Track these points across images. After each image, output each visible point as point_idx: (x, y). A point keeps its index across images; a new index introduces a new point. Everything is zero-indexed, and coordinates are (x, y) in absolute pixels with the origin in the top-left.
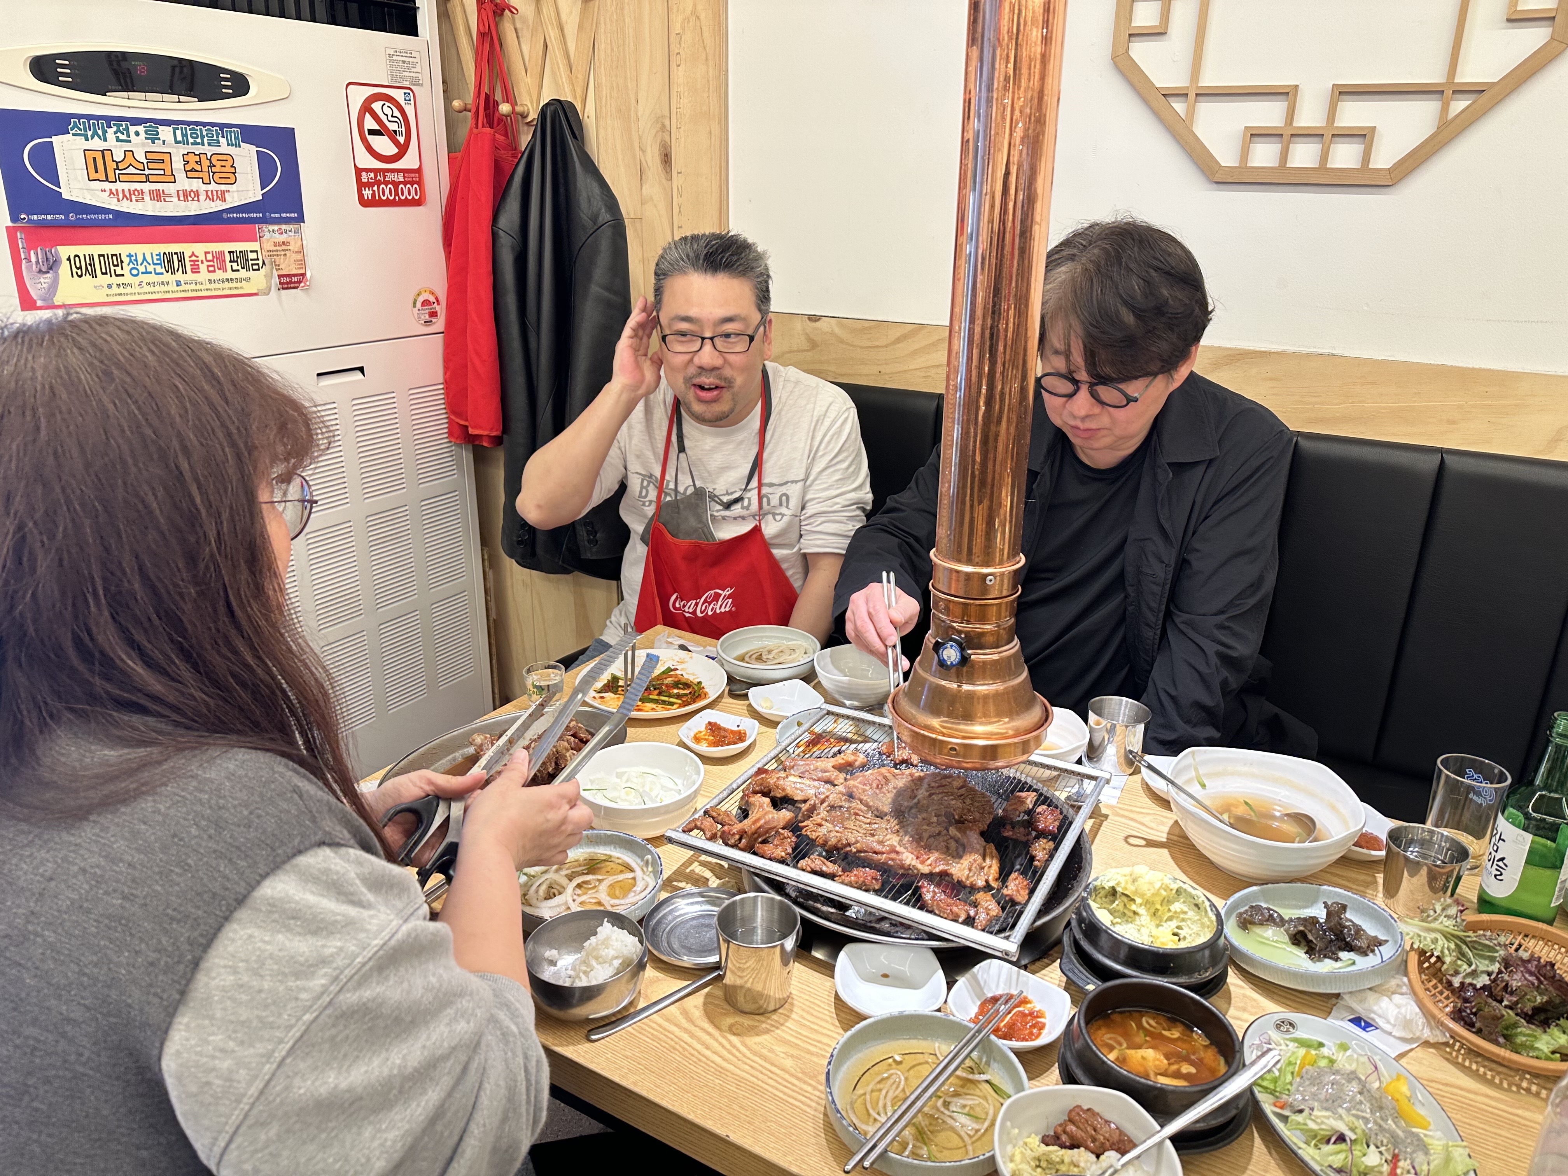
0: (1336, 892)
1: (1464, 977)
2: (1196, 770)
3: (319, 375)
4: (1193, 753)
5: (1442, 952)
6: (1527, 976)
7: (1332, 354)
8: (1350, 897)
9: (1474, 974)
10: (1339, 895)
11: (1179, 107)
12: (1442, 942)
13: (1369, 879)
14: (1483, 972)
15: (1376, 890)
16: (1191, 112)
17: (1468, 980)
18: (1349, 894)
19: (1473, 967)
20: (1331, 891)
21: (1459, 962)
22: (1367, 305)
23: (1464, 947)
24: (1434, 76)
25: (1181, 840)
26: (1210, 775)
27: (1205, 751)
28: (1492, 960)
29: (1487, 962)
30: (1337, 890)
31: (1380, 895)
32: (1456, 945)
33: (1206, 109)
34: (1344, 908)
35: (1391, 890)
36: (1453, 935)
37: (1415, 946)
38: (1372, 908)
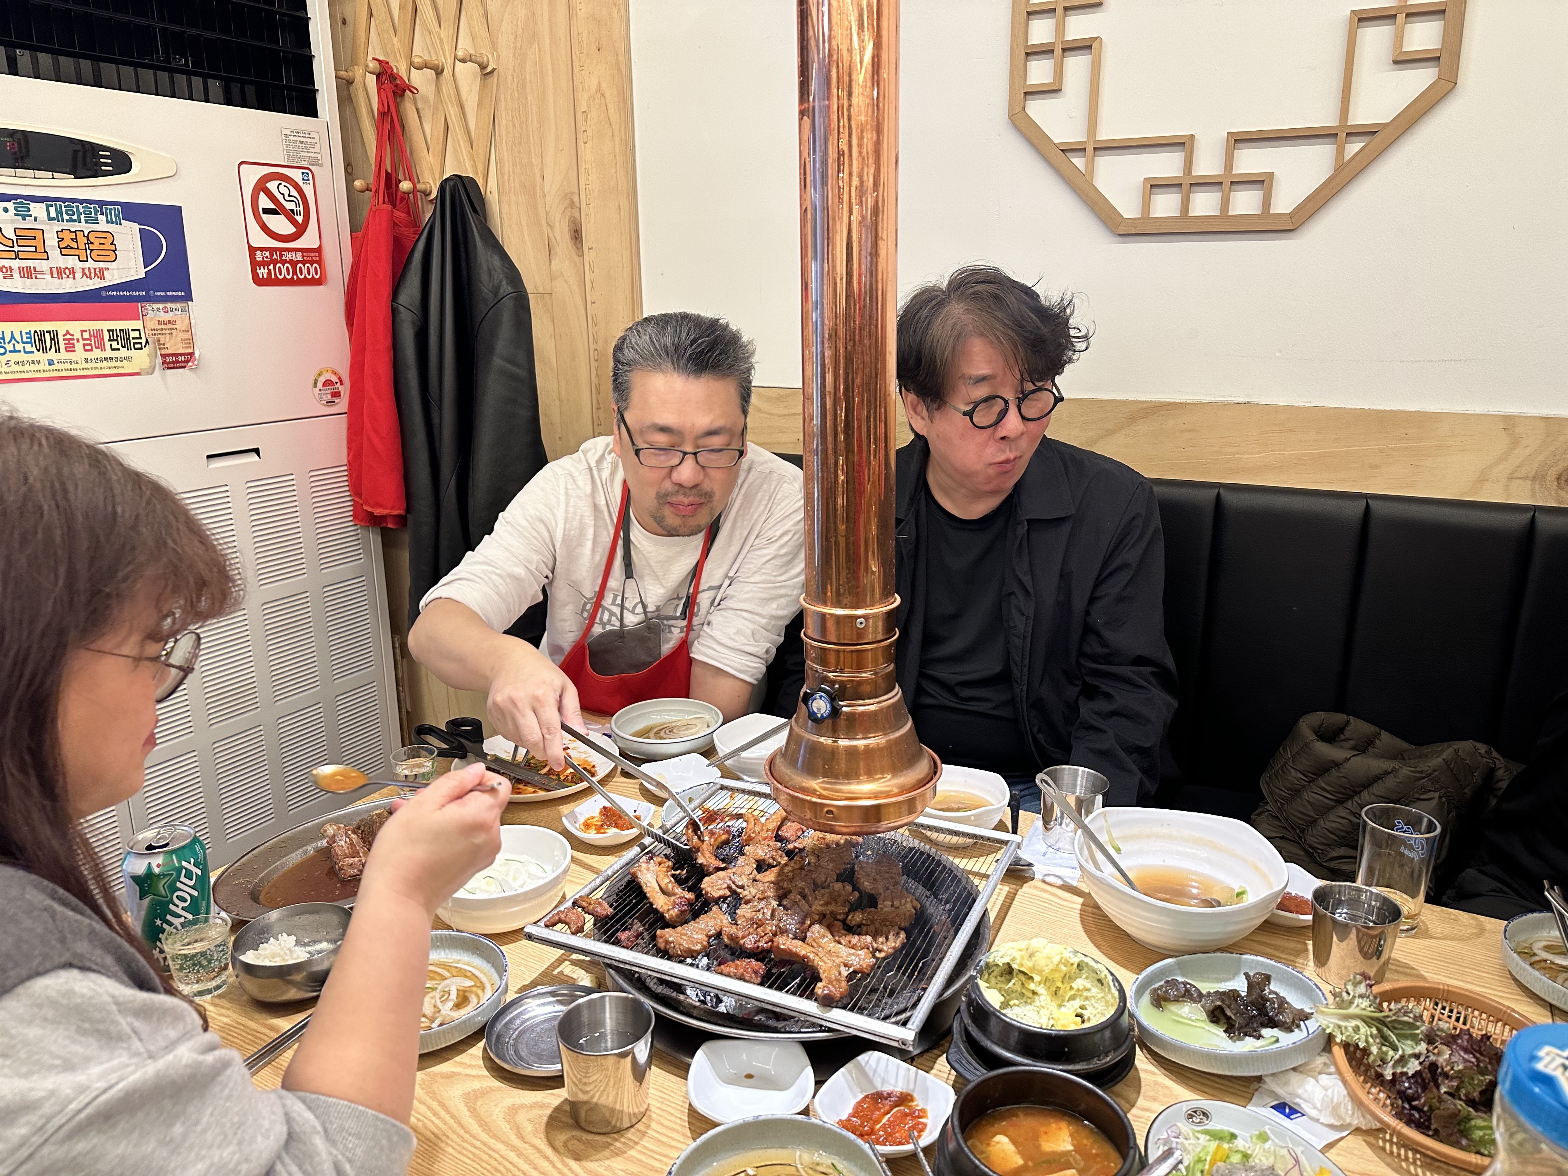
0: (1258, 962)
2: (1109, 833)
3: (209, 457)
4: (1104, 814)
7: (1249, 403)
8: (1273, 966)
10: (1262, 964)
11: (1078, 161)
13: (1299, 946)
15: (1307, 958)
16: (1091, 166)
18: (1272, 962)
20: (1253, 961)
21: (1385, 1048)
22: (1280, 351)
24: (1326, 119)
25: (1095, 911)
26: (1126, 838)
30: (1259, 958)
31: (1311, 963)
33: (1105, 164)
34: (1268, 978)
35: (1322, 958)
38: (1297, 977)
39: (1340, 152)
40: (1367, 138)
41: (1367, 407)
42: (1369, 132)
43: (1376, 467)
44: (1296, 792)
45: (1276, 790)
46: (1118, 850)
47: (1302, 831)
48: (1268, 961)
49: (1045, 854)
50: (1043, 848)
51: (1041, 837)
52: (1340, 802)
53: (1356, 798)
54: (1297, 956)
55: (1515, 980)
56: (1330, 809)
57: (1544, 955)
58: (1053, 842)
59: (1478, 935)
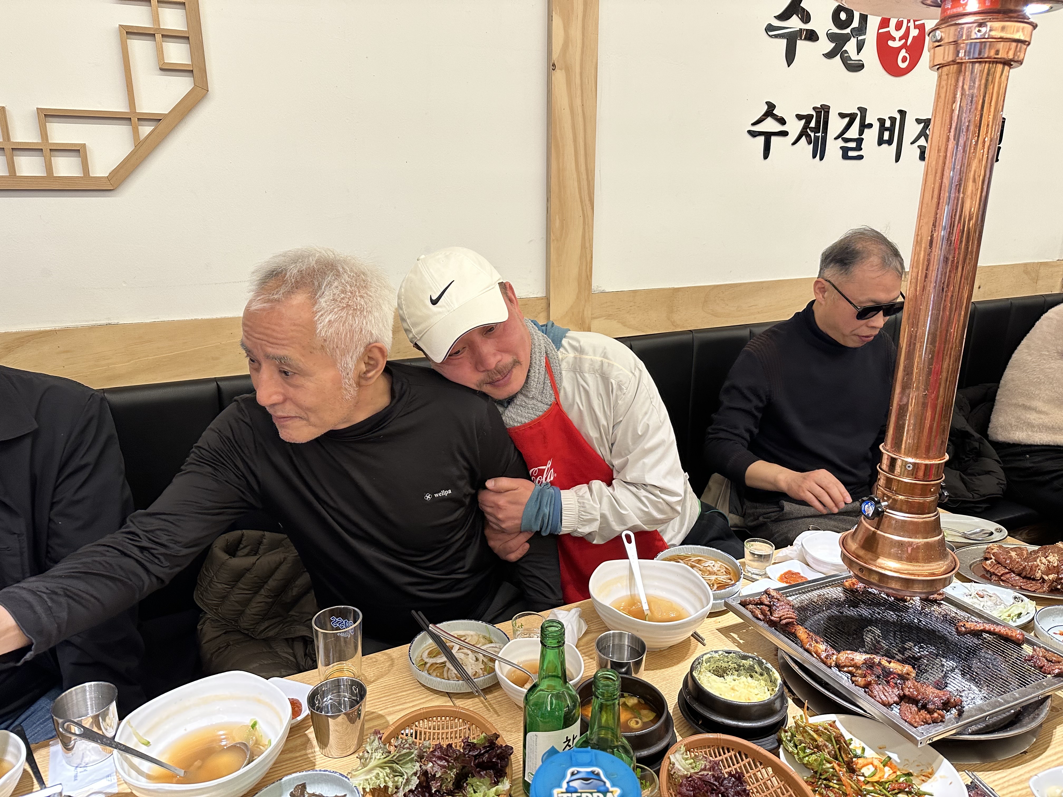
0: (294, 778)
1: (404, 789)
2: (137, 735)
4: (128, 722)
5: (385, 781)
6: (439, 762)
7: (110, 324)
8: (306, 776)
9: (408, 781)
10: (297, 778)
12: (382, 773)
13: (303, 739)
14: (411, 776)
15: (312, 747)
17: (407, 790)
18: (304, 773)
19: (405, 777)
20: (290, 780)
21: (396, 779)
22: (125, 282)
23: (394, 765)
24: (116, 106)
26: (151, 731)
28: (412, 760)
29: (409, 765)
30: (294, 775)
31: (317, 749)
32: (391, 768)
34: (304, 786)
35: (323, 740)
36: (385, 763)
37: (368, 790)
38: (325, 775)
39: (136, 132)
40: (155, 123)
41: (200, 318)
42: (156, 119)
43: (217, 359)
44: (224, 598)
45: (210, 602)
46: (148, 744)
47: (236, 621)
48: (301, 774)
49: (76, 776)
50: (70, 771)
51: (64, 762)
52: (256, 593)
53: (266, 586)
54: (305, 749)
55: (424, 686)
56: (250, 600)
57: (431, 661)
58: (78, 761)
59: (392, 665)
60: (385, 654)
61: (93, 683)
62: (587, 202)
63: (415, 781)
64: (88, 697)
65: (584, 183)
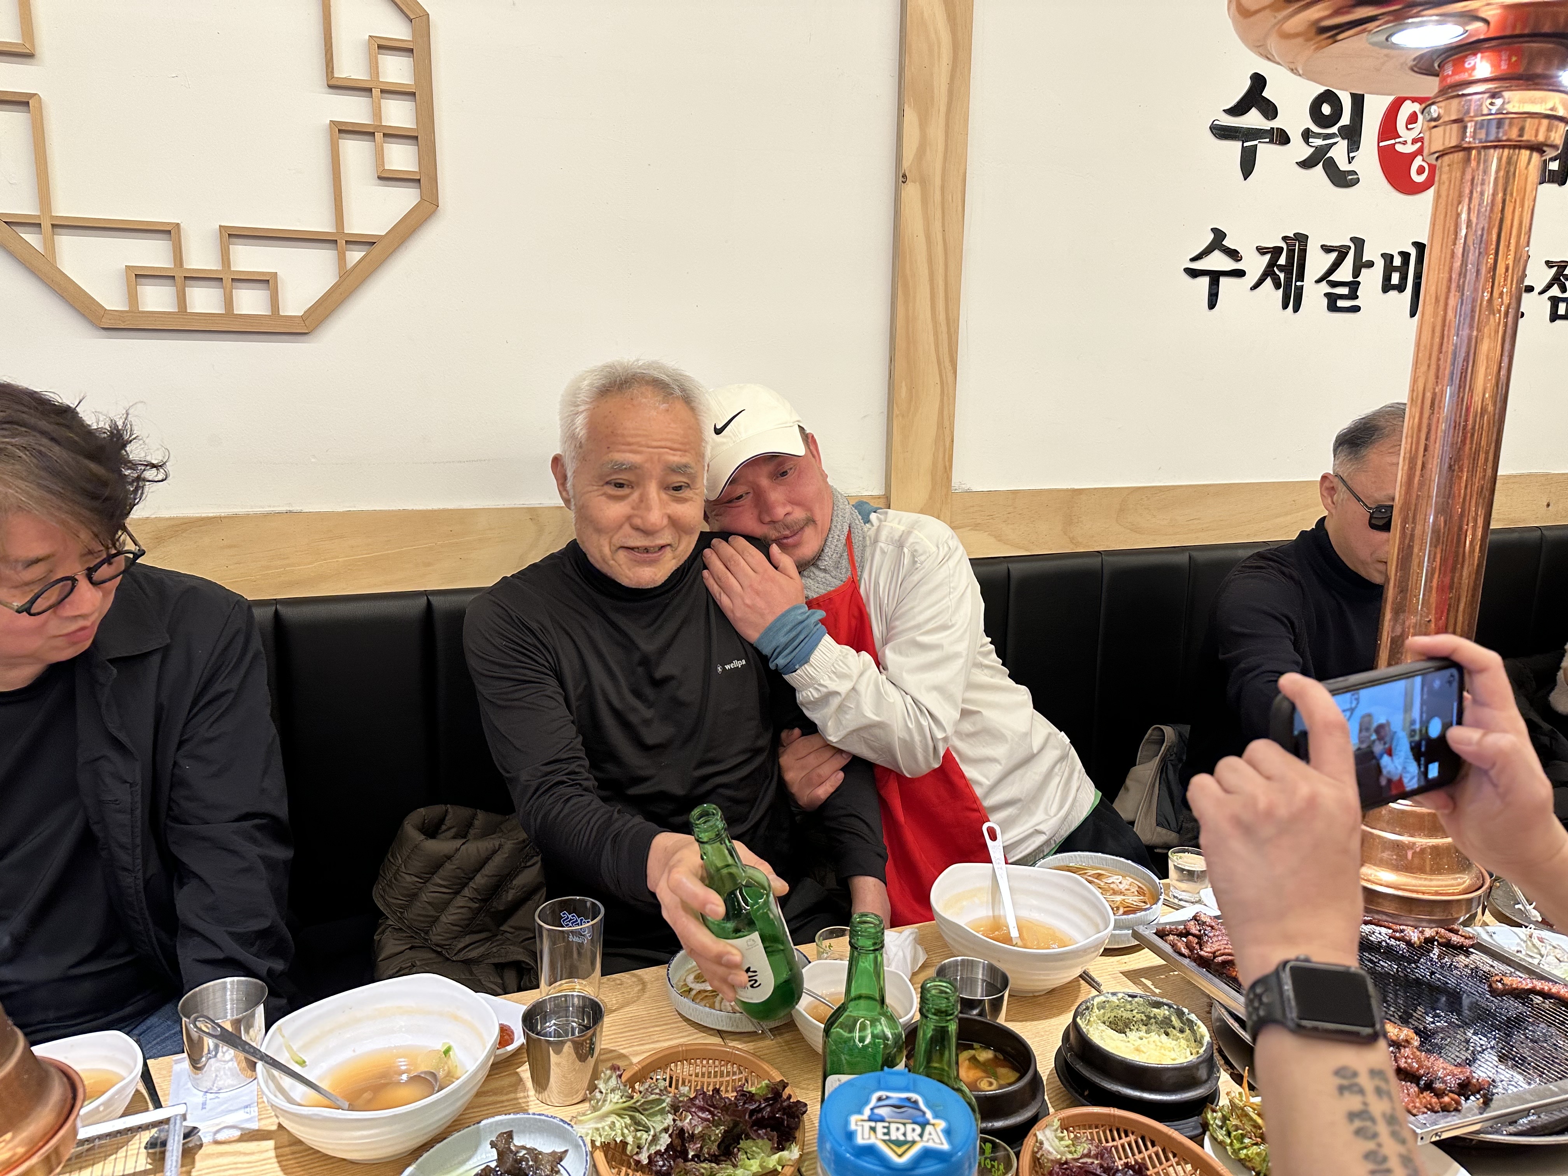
0: (497, 1122)
1: (648, 1149)
2: (289, 1048)
4: (279, 1029)
5: (623, 1134)
6: (700, 1114)
7: (291, 512)
8: (513, 1120)
9: (655, 1139)
10: (501, 1123)
11: (31, 238)
12: (620, 1123)
13: (513, 1079)
14: (661, 1132)
15: (525, 1089)
16: (51, 246)
17: (653, 1150)
18: (512, 1116)
19: (652, 1133)
20: (491, 1123)
21: (639, 1134)
22: (314, 456)
23: (637, 1114)
24: (322, 224)
25: (294, 1148)
26: (306, 1047)
27: (293, 1020)
28: (662, 1112)
29: (659, 1118)
30: (498, 1118)
31: (532, 1092)
32: (632, 1117)
33: (66, 242)
34: (510, 1135)
35: (541, 1080)
36: (624, 1109)
37: (598, 1144)
38: (540, 1120)
39: (342, 259)
40: (366, 248)
41: (410, 508)
42: (368, 242)
43: (429, 564)
44: (412, 897)
46: (303, 1063)
47: (426, 933)
48: (508, 1117)
49: (204, 1104)
50: (197, 1098)
51: (190, 1085)
52: (457, 892)
53: (472, 884)
54: (515, 1091)
56: (448, 902)
57: (698, 987)
58: (209, 1084)
59: (643, 990)
60: (634, 975)
61: (236, 979)
62: (947, 364)
63: (665, 1140)
64: (228, 997)
65: (944, 337)
